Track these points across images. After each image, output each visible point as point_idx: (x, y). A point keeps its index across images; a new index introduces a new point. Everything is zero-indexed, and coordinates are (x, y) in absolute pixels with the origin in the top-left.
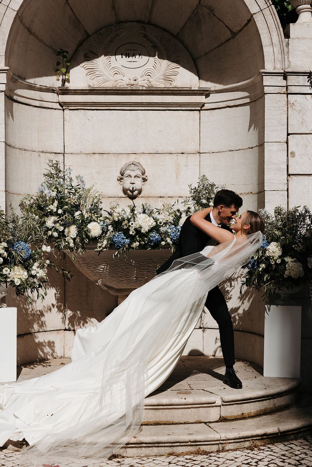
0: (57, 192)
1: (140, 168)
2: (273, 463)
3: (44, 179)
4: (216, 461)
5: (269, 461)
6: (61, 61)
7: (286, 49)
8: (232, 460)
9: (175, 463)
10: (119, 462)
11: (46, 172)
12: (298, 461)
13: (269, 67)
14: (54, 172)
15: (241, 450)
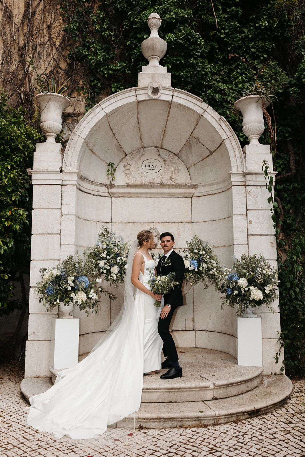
0: (106, 245)
1: (157, 231)
2: (255, 436)
3: (98, 237)
4: (214, 434)
5: (251, 435)
6: (110, 169)
7: (244, 160)
8: (225, 433)
9: (185, 435)
10: (145, 433)
11: (100, 233)
12: (272, 435)
13: (234, 170)
14: (105, 233)
15: (230, 423)
